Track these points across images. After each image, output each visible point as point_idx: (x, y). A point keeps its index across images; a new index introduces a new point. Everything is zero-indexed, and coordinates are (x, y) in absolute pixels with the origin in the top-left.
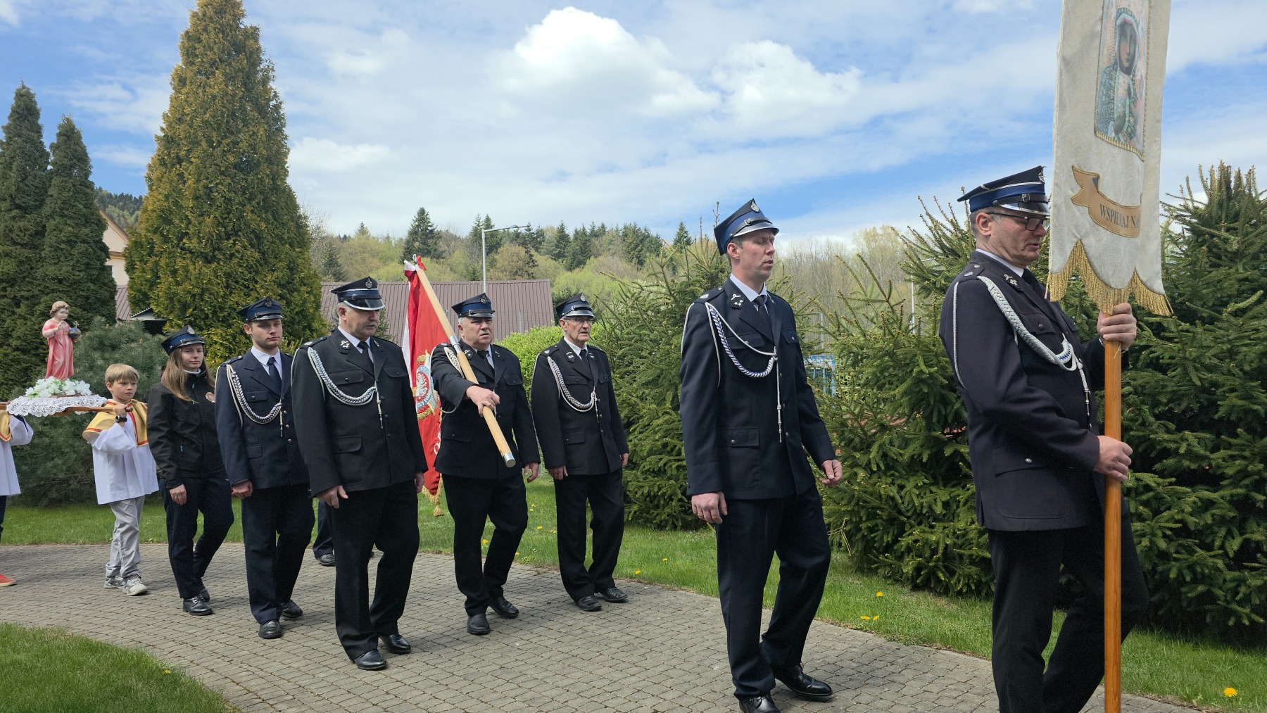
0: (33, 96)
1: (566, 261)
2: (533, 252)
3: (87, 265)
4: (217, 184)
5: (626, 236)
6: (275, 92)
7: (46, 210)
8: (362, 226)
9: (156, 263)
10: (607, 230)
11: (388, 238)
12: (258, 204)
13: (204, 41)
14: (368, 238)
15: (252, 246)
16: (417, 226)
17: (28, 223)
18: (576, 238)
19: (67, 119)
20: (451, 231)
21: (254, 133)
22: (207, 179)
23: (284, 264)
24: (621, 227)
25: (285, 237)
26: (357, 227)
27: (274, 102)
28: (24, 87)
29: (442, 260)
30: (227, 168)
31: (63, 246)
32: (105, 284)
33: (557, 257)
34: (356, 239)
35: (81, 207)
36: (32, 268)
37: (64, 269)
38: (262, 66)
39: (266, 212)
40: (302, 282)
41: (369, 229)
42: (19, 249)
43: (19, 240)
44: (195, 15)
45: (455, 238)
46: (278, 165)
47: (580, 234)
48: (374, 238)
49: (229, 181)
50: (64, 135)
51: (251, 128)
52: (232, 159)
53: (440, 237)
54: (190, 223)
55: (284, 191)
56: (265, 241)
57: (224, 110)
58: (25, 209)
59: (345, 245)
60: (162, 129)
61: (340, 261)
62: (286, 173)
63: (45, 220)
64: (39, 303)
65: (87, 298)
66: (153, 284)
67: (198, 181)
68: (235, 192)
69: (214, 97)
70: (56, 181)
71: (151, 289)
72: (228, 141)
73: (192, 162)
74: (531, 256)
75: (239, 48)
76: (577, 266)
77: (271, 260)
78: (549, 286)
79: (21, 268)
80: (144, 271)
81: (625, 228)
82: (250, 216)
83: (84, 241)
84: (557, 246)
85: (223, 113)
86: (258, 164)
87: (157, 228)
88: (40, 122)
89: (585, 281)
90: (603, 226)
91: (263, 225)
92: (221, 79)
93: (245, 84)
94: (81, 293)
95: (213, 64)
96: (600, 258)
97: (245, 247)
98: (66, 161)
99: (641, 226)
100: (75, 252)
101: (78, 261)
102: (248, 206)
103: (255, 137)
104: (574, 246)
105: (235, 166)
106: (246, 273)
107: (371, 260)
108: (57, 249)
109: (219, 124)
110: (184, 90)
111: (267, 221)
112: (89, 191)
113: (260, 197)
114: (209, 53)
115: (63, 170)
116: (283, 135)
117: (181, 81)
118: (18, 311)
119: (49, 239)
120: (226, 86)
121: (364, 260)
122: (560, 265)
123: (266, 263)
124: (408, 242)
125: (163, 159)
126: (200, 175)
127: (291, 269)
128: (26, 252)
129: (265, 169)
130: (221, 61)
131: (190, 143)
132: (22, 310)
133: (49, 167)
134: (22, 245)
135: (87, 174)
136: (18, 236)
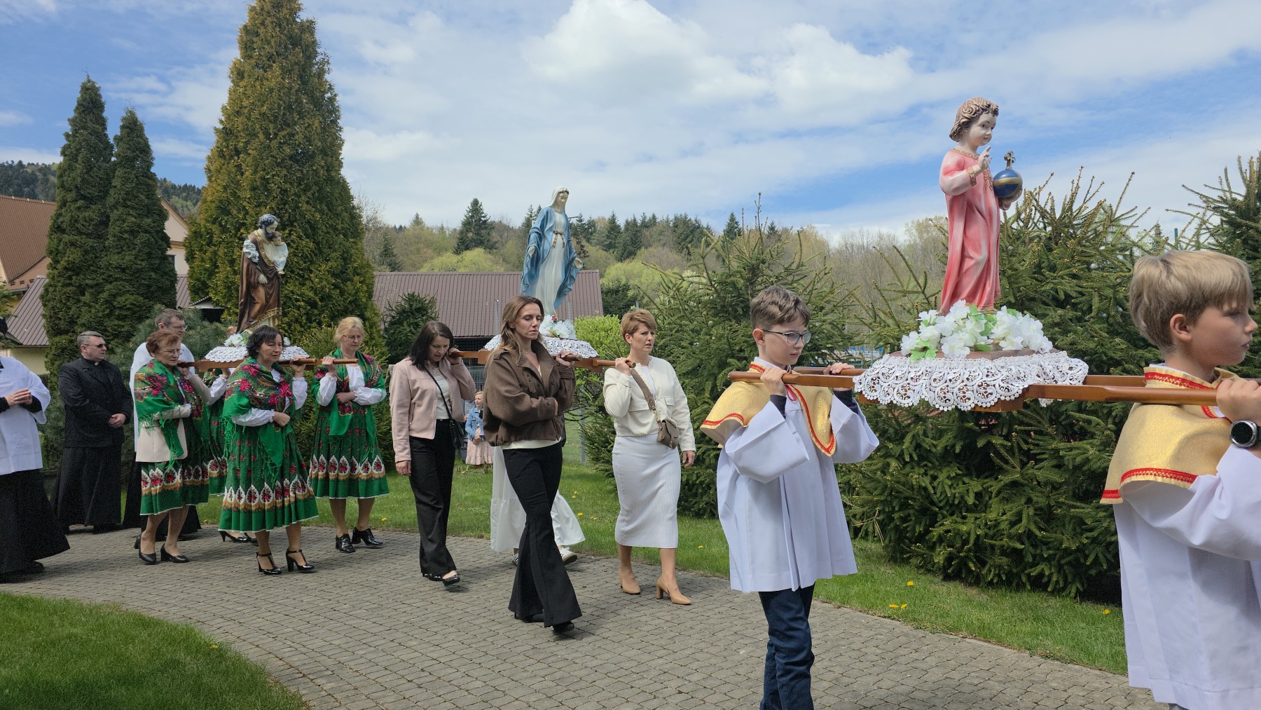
0: (98, 89)
1: (618, 252)
2: (584, 243)
3: (149, 254)
4: (273, 176)
5: (676, 226)
6: (330, 85)
7: (110, 200)
8: (417, 217)
9: (215, 253)
10: (658, 221)
11: (442, 228)
12: (313, 195)
13: (262, 35)
14: (422, 229)
15: (308, 237)
16: (472, 217)
17: (92, 213)
18: (627, 229)
19: (130, 112)
20: (504, 222)
21: (309, 125)
22: (264, 170)
23: (337, 254)
24: (672, 218)
25: (339, 227)
26: (412, 217)
27: (329, 95)
28: (89, 81)
29: (495, 251)
30: (283, 160)
31: (126, 236)
32: (166, 273)
33: (609, 247)
34: (411, 230)
35: (144, 198)
36: (96, 257)
37: (128, 258)
38: (317, 59)
39: (320, 204)
40: (355, 271)
41: (423, 220)
42: (84, 239)
43: (85, 230)
44: (253, 9)
45: (507, 228)
46: (332, 157)
47: (631, 225)
48: (428, 228)
49: (285, 172)
50: (127, 127)
51: (306, 120)
52: (288, 150)
53: (493, 228)
54: (247, 213)
55: (339, 182)
56: (320, 232)
57: (281, 102)
58: (90, 200)
59: (400, 235)
60: (221, 122)
61: (395, 251)
62: (340, 165)
63: (108, 210)
64: (104, 291)
65: (149, 286)
66: (211, 273)
67: (255, 172)
68: (291, 183)
69: (271, 90)
70: (120, 172)
71: (209, 278)
72: (284, 133)
73: (249, 154)
74: (582, 246)
75: (295, 41)
76: (628, 257)
77: (325, 250)
78: (598, 277)
79: (87, 257)
80: (203, 260)
81: (676, 218)
82: (305, 207)
83: (146, 232)
84: (608, 237)
85: (279, 106)
86: (313, 156)
87: (216, 219)
88: (105, 114)
89: (636, 272)
90: (654, 217)
91: (318, 216)
92: (278, 72)
93: (301, 77)
94: (143, 282)
95: (270, 58)
96: (650, 249)
97: (300, 237)
98: (129, 153)
99: (692, 217)
100: (137, 241)
101: (140, 251)
102: (303, 198)
103: (310, 129)
104: (624, 237)
105: (291, 158)
106: (301, 262)
107: (425, 250)
108: (120, 239)
109: (276, 117)
110: (242, 84)
111: (322, 212)
112: (150, 182)
113: (315, 188)
114: (266, 47)
115: (127, 161)
116: (337, 126)
117: (239, 74)
118: (83, 298)
119: (113, 229)
120: (283, 78)
121: (418, 250)
122: (610, 255)
123: (321, 252)
124: (461, 232)
125: (222, 151)
126: (257, 166)
127: (345, 259)
128: (91, 242)
129: (320, 161)
130: (278, 54)
131: (247, 135)
132: (87, 298)
133: (113, 159)
134: (88, 235)
135: (150, 165)
136: (83, 225)
